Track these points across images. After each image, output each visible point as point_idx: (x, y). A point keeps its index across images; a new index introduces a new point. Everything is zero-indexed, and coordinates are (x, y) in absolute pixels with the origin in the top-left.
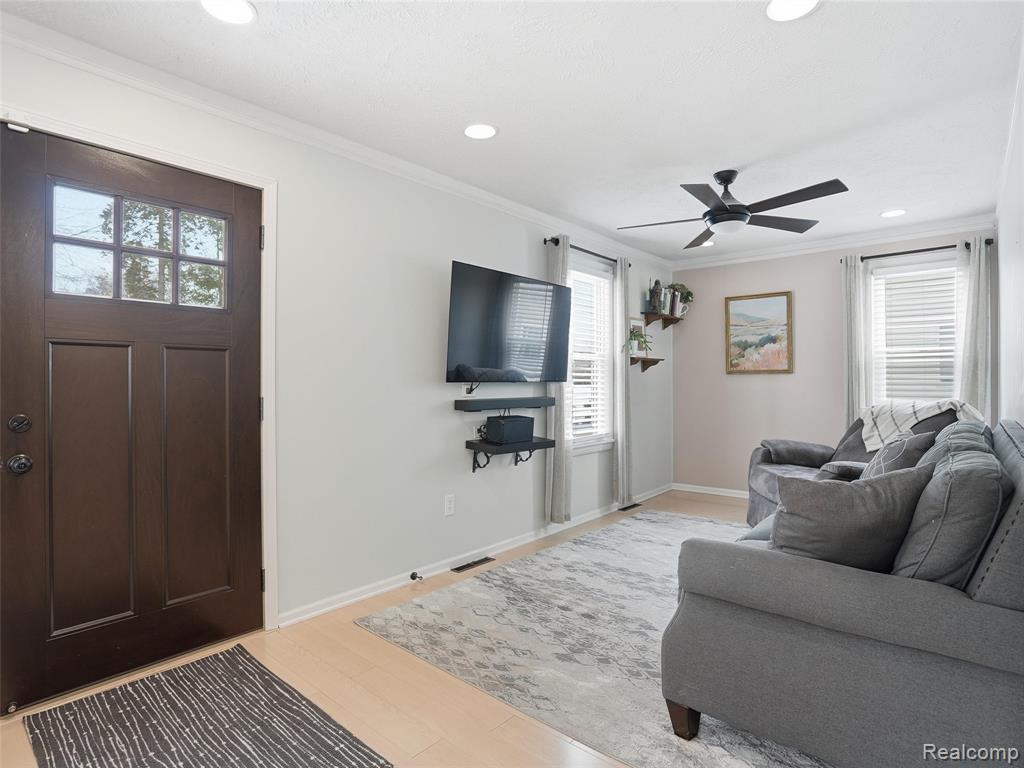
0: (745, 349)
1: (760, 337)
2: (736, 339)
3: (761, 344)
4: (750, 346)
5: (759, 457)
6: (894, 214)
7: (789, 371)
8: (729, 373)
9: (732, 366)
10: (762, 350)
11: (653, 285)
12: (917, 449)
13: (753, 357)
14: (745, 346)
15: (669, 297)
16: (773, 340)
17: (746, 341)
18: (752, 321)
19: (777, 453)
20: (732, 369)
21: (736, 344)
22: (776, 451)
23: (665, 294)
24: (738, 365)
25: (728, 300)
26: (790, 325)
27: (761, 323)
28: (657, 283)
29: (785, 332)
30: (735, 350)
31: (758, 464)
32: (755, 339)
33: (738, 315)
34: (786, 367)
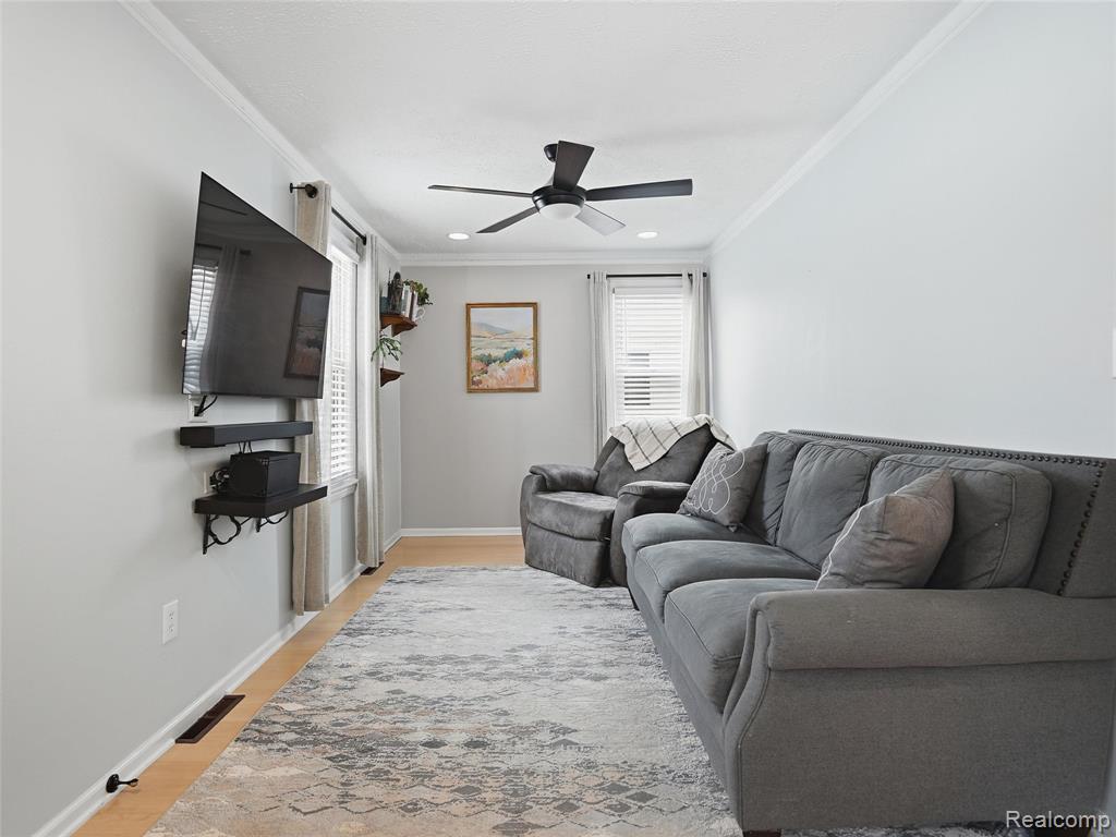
0: (488, 364)
1: (505, 351)
2: (479, 353)
3: (506, 359)
4: (494, 361)
5: (533, 486)
6: (648, 235)
7: (535, 389)
8: (470, 391)
9: (474, 383)
10: (507, 366)
11: (392, 278)
12: (755, 461)
13: (498, 373)
14: (488, 361)
15: (410, 294)
16: (519, 355)
17: (490, 355)
18: (495, 333)
19: (553, 479)
20: (473, 387)
21: (481, 359)
22: (550, 476)
23: (407, 292)
24: (480, 382)
25: (469, 306)
26: (535, 339)
27: (506, 336)
28: (397, 276)
29: (532, 347)
30: (477, 366)
31: (536, 493)
32: (499, 353)
33: (481, 325)
34: (532, 386)
